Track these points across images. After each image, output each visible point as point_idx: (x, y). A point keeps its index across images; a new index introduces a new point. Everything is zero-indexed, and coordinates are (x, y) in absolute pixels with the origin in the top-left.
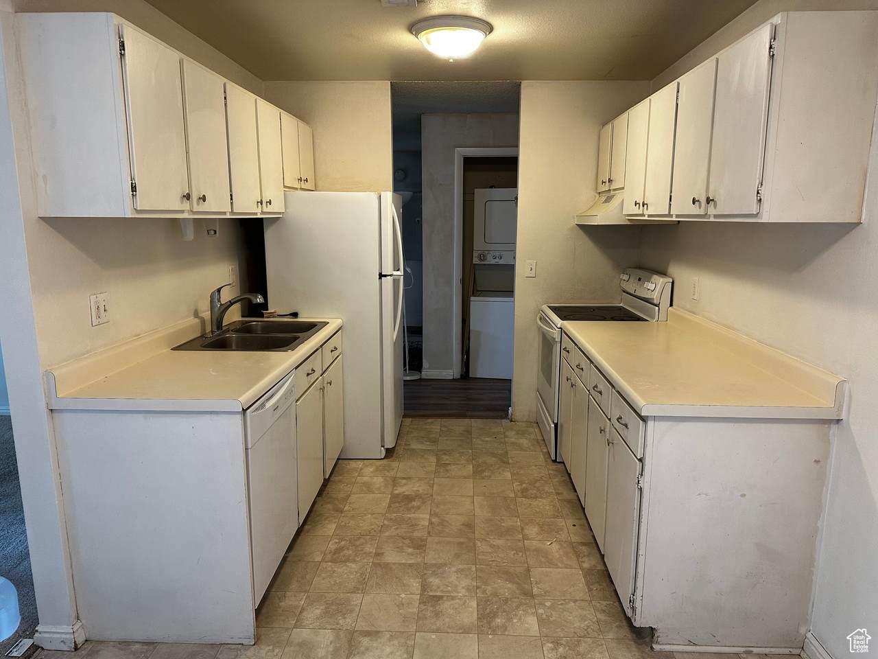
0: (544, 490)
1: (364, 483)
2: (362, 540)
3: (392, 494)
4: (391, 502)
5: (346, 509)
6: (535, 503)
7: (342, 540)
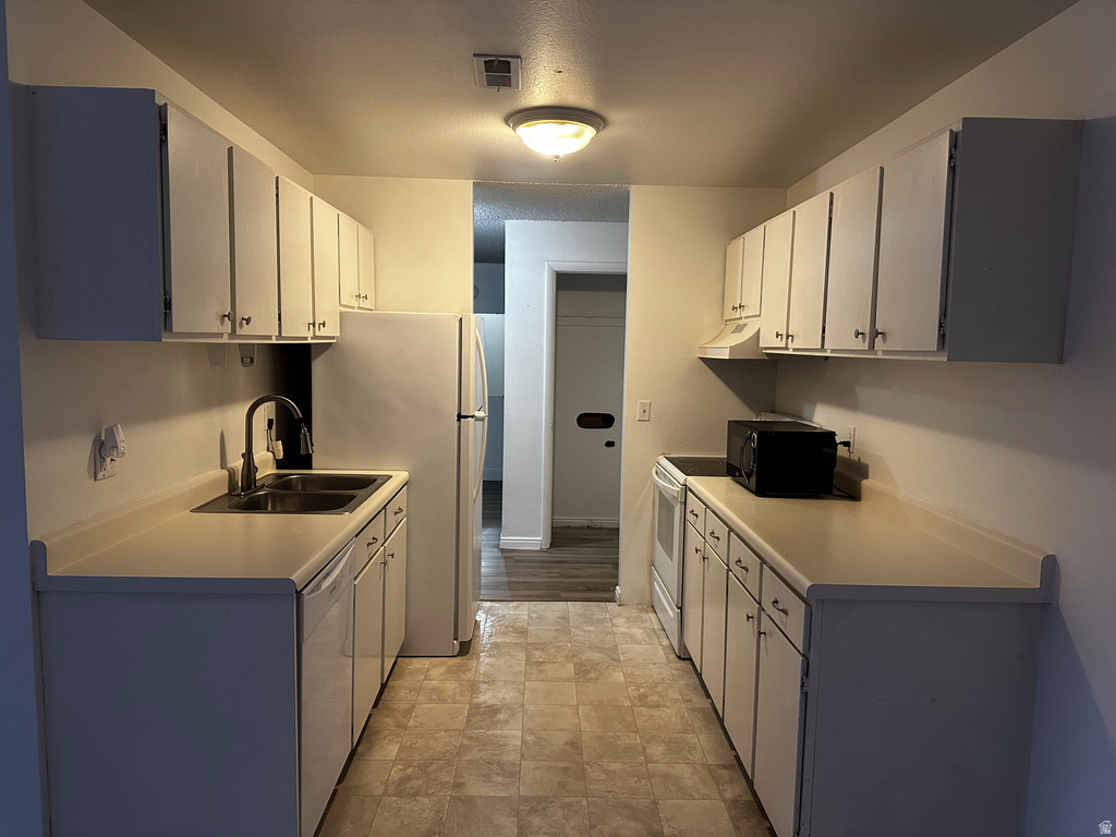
0: (667, 696)
1: (434, 690)
2: (435, 765)
3: (470, 704)
4: (470, 715)
5: (411, 724)
6: (656, 713)
7: (407, 766)
